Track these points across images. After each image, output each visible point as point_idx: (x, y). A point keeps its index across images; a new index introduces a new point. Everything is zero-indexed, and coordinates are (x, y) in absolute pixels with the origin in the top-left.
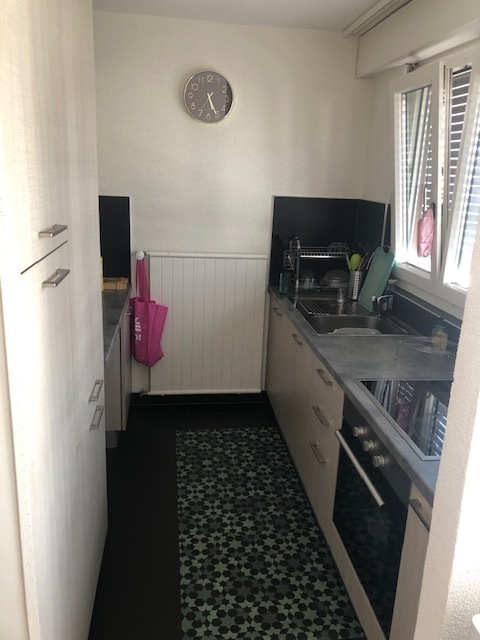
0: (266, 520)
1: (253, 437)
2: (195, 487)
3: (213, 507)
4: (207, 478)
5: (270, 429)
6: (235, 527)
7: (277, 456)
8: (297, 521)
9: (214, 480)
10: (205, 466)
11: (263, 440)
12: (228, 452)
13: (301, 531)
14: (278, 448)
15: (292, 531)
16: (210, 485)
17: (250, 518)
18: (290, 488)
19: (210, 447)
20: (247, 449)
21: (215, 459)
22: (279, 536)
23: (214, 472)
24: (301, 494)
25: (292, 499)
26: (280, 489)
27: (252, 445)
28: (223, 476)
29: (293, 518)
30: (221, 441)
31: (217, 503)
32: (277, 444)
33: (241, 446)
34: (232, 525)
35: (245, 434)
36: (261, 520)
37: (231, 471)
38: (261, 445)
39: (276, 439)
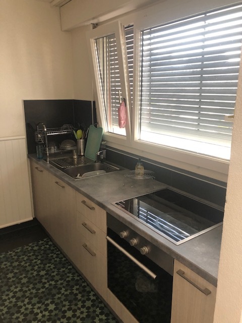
0: (62, 300)
1: (36, 248)
2: (8, 295)
3: (25, 305)
4: (14, 286)
5: (45, 240)
6: (44, 313)
7: (55, 256)
8: (80, 293)
9: (19, 285)
10: (10, 278)
11: (42, 248)
12: (23, 263)
13: (85, 298)
14: (53, 250)
15: (80, 300)
16: (17, 290)
17: (52, 303)
18: (69, 273)
19: (9, 264)
20: (34, 257)
21: (15, 271)
22: (73, 307)
23: (17, 280)
24: (76, 274)
25: (73, 279)
26: (63, 275)
27: (36, 254)
28: (25, 281)
29: (77, 292)
30: (16, 257)
31: (27, 301)
32: (52, 248)
33: (30, 256)
34: (41, 312)
35: (30, 248)
36: (59, 301)
37: (29, 275)
38: (42, 252)
39: (50, 245)
